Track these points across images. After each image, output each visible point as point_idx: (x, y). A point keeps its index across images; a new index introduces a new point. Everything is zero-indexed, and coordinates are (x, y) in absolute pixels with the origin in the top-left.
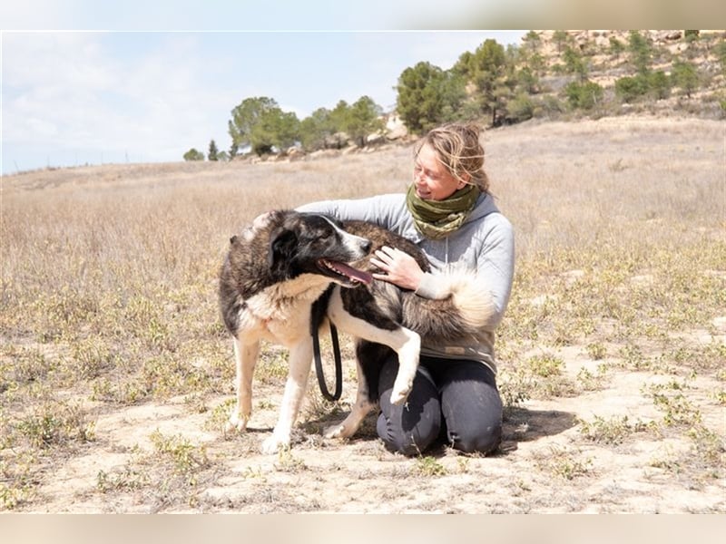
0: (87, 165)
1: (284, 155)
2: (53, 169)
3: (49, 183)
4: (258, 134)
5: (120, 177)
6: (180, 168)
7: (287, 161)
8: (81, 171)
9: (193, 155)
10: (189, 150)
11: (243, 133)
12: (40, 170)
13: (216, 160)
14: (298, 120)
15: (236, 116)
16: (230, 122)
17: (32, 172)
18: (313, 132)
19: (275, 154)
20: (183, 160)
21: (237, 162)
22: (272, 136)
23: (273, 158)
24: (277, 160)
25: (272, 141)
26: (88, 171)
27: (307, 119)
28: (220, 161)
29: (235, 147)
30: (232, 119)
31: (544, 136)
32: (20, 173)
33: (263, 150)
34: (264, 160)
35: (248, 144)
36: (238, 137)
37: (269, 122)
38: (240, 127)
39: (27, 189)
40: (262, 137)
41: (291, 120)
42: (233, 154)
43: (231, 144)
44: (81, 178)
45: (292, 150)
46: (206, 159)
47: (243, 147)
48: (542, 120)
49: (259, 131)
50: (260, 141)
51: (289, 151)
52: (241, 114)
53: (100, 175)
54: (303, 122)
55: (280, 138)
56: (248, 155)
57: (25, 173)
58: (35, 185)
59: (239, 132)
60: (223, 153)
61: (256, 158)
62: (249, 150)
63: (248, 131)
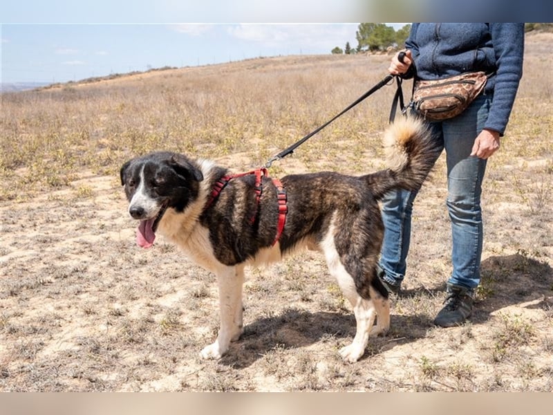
0: (280, 56)
1: (385, 51)
2: (262, 58)
3: (259, 65)
4: (371, 39)
5: (295, 63)
6: (328, 58)
7: (386, 55)
8: (277, 59)
9: (337, 51)
10: (334, 48)
11: (364, 39)
12: (256, 58)
13: (349, 53)
14: (394, 31)
15: (360, 29)
16: (357, 32)
17: (252, 59)
18: (402, 38)
19: (380, 50)
20: (331, 53)
21: (360, 55)
22: (379, 41)
23: (379, 53)
24: (381, 54)
25: (380, 43)
26: (280, 59)
27: (399, 31)
28: (351, 54)
29: (360, 47)
30: (358, 30)
31: (535, 42)
32: (246, 60)
33: (374, 48)
34: (374, 54)
35: (366, 45)
36: (361, 41)
37: (378, 32)
38: (362, 35)
39: (248, 69)
40: (374, 41)
41: (390, 31)
42: (359, 50)
43: (358, 44)
44: (276, 63)
45: (389, 48)
46: (344, 53)
47: (363, 46)
48: (539, 31)
49: (373, 37)
50: (372, 43)
51: (388, 49)
52: (364, 28)
53: (285, 61)
54: (397, 33)
55: (383, 41)
56: (367, 50)
57: (248, 60)
58: (252, 66)
59: (362, 38)
60: (353, 49)
61: (370, 53)
62: (367, 48)
63: (367, 37)
